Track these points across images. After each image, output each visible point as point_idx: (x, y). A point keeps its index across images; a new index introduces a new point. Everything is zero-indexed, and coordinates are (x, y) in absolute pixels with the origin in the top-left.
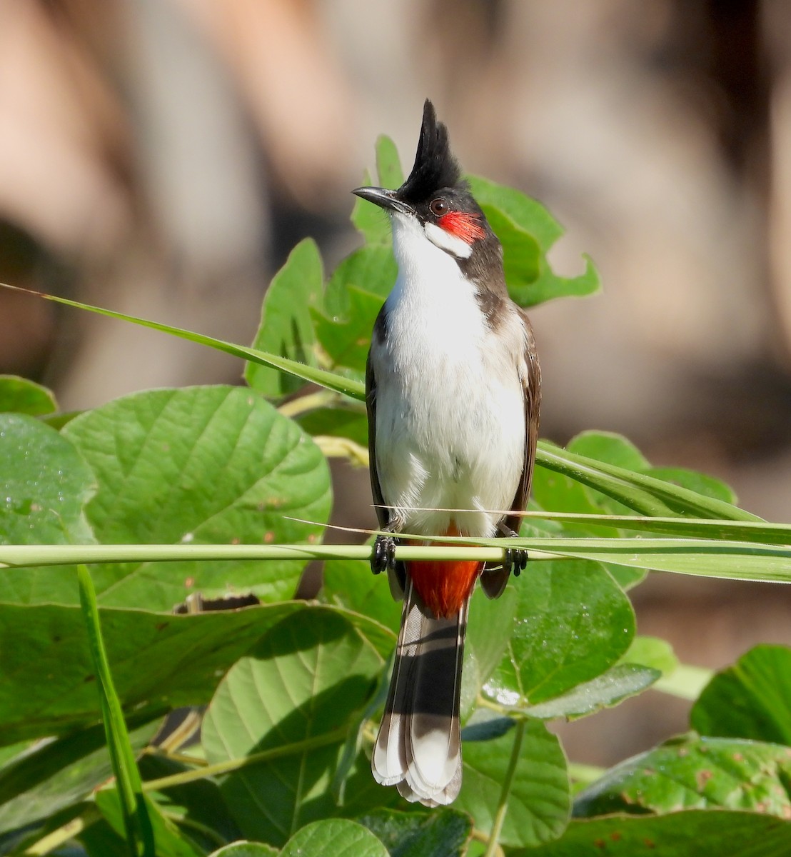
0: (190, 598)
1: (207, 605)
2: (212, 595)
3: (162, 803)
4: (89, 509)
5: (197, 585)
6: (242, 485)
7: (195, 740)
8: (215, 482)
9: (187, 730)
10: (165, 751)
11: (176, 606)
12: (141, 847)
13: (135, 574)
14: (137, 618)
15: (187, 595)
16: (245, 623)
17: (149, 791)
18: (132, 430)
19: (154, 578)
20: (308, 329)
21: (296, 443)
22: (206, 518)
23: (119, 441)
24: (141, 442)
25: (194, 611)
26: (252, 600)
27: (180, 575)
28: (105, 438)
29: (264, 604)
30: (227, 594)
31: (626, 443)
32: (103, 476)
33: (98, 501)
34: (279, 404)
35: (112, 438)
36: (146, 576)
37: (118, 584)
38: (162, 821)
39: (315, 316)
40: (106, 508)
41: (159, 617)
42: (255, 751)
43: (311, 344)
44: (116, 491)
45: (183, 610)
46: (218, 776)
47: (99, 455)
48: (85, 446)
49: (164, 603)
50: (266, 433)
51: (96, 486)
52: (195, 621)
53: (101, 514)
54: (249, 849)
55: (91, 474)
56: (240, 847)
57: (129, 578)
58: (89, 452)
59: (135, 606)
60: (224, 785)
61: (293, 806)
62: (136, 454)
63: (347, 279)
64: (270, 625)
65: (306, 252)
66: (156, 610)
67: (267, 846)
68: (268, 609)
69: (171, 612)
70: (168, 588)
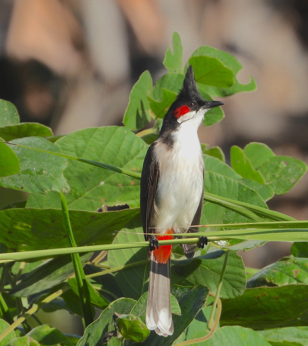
0: (103, 206)
1: (109, 209)
2: (111, 205)
3: (92, 283)
4: (65, 172)
5: (106, 201)
6: (123, 163)
7: (105, 259)
8: (112, 163)
9: (102, 256)
10: (94, 263)
11: (98, 209)
12: (85, 300)
13: (82, 197)
14: (84, 214)
15: (102, 205)
16: (124, 215)
17: (88, 278)
18: (81, 143)
19: (90, 198)
20: (146, 104)
21: (143, 147)
22: (109, 176)
23: (76, 147)
24: (84, 147)
25: (105, 211)
26: (126, 206)
27: (99, 197)
28: (71, 146)
29: (131, 208)
30: (117, 204)
31: (266, 147)
32: (70, 160)
33: (68, 169)
34: (136, 133)
35: (74, 146)
36: (86, 198)
37: (76, 201)
38: (93, 290)
39: (149, 99)
40: (72, 173)
41: (91, 213)
42: (127, 263)
43: (148, 110)
44: (75, 166)
45: (101, 210)
46: (114, 273)
47: (69, 152)
48: (64, 149)
49: (93, 208)
50: (131, 144)
51: (67, 164)
52: (105, 215)
53: (70, 174)
54: (126, 301)
55: (65, 159)
56: (122, 300)
57: (80, 198)
58: (65, 151)
59: (83, 209)
60: (116, 276)
61: (142, 284)
62: (83, 152)
63: (161, 86)
64: (133, 216)
65: (146, 75)
66: (90, 211)
67: (132, 299)
68: (132, 210)
69: (96, 211)
70: (94, 202)
